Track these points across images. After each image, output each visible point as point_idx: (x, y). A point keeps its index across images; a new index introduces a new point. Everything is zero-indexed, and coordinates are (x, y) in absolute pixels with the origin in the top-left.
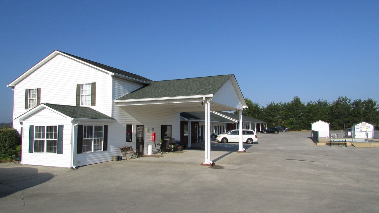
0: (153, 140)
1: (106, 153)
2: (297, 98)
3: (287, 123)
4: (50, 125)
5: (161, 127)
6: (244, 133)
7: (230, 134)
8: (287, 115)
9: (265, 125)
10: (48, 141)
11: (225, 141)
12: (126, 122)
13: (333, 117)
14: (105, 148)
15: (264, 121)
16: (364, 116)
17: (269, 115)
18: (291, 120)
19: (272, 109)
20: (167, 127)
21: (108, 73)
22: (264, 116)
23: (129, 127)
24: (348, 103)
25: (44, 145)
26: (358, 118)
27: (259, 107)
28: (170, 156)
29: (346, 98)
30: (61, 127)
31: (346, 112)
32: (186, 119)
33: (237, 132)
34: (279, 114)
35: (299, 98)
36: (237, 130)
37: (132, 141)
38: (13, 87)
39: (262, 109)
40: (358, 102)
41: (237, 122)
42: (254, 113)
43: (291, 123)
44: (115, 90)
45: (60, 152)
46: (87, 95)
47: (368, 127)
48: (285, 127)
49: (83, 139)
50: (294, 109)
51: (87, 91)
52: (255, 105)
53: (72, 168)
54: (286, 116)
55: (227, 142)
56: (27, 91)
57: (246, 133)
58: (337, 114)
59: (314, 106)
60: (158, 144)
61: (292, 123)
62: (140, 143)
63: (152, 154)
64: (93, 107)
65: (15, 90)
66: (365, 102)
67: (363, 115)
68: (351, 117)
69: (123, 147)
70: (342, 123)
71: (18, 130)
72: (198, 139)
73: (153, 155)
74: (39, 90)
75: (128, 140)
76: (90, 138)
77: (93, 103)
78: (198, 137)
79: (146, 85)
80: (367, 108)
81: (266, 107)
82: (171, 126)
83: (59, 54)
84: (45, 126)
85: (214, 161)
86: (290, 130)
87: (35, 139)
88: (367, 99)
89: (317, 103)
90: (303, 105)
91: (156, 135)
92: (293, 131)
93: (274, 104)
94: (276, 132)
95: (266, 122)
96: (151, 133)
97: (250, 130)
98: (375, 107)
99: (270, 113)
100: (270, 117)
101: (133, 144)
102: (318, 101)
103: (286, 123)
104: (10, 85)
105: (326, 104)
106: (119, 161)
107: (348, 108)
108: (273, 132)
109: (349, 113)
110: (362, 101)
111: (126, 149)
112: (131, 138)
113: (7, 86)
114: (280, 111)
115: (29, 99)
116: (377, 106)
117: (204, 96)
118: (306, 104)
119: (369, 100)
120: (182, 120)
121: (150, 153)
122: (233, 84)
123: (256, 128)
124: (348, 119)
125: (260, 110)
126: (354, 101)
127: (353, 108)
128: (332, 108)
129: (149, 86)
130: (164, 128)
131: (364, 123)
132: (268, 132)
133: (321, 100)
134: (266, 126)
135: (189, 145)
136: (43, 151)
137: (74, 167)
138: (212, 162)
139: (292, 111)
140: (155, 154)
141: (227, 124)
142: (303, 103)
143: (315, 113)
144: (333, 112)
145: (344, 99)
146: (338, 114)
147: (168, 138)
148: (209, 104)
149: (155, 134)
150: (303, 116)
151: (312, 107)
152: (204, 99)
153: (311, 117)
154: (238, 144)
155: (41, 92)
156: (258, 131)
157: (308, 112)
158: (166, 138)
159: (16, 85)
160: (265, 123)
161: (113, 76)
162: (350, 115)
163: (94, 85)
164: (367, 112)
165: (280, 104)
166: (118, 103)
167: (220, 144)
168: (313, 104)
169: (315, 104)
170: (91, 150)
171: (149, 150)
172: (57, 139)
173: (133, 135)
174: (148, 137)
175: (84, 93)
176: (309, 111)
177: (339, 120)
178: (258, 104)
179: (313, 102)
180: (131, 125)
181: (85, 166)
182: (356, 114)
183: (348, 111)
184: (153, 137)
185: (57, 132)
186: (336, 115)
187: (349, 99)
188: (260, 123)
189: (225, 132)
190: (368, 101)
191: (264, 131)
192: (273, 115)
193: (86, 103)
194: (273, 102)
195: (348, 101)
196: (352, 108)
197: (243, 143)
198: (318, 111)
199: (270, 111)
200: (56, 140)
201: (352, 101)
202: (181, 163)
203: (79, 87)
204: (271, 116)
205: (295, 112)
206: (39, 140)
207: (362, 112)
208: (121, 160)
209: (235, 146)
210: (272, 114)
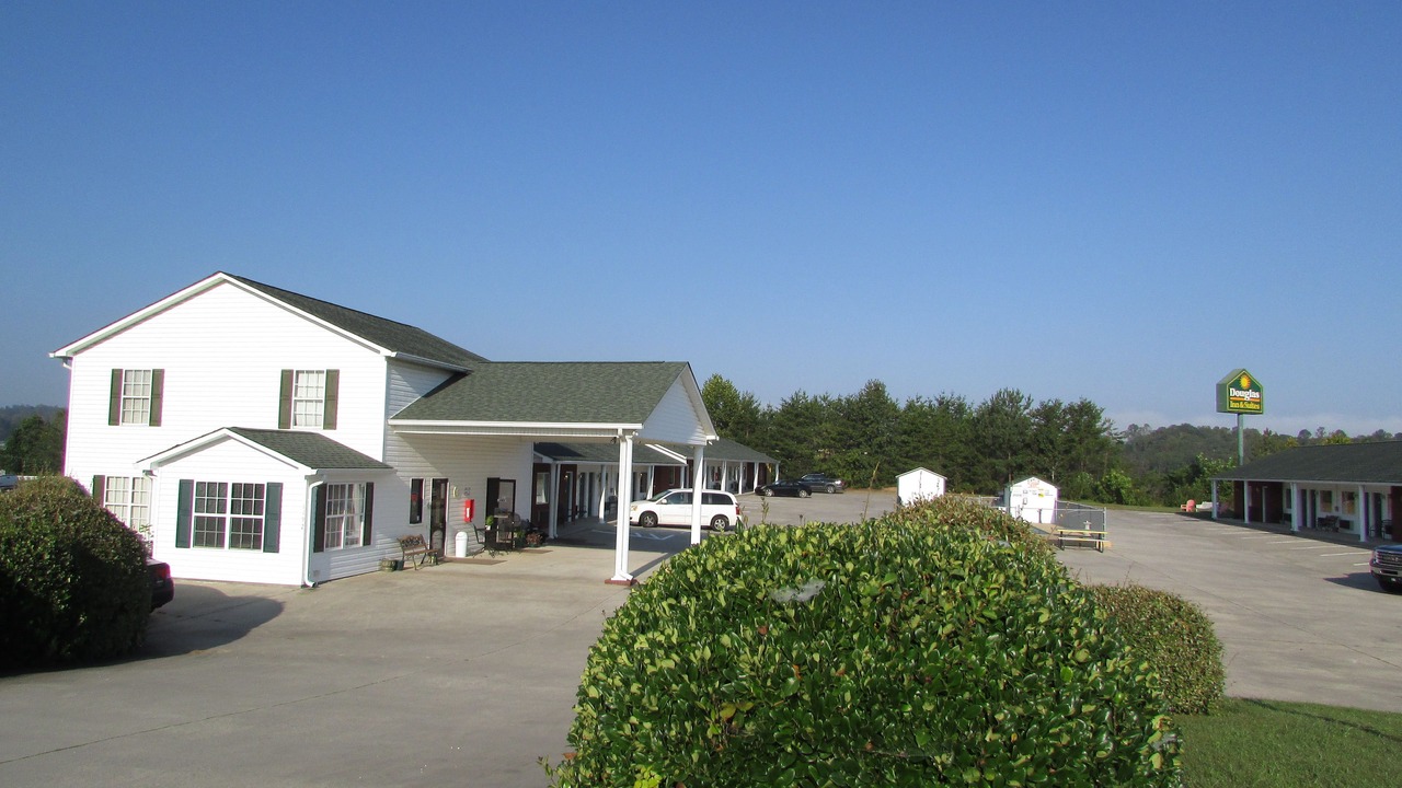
0: (466, 519)
1: (370, 552)
2: (875, 385)
3: (842, 464)
4: (243, 482)
5: (486, 482)
6: (705, 499)
7: (665, 501)
8: (845, 437)
9: (773, 466)
10: (234, 521)
11: (649, 521)
12: (411, 474)
13: (978, 450)
14: (367, 541)
15: (770, 454)
16: (1067, 452)
17: (786, 436)
18: (854, 454)
19: (797, 416)
20: (501, 483)
21: (378, 352)
22: (772, 436)
23: (418, 485)
24: (1025, 408)
25: (224, 530)
26: (1048, 457)
27: (756, 408)
28: (512, 561)
29: (1018, 394)
30: (276, 489)
31: (1016, 438)
32: (546, 460)
33: (686, 497)
34: (819, 434)
35: (884, 386)
36: (682, 490)
37: (420, 521)
38: (67, 359)
39: (764, 414)
40: (1050, 408)
41: (685, 462)
42: (740, 426)
43: (854, 463)
44: (392, 391)
45: (272, 546)
46: (311, 401)
47: (1043, 493)
48: (835, 477)
49: (327, 517)
50: (867, 419)
51: (310, 390)
52: (744, 399)
53: (304, 586)
54: (840, 440)
55: (656, 525)
56: (117, 376)
57: (710, 500)
58: (989, 442)
59: (925, 414)
60: (480, 530)
61: (856, 465)
62: (439, 525)
63: (467, 555)
64: (329, 434)
65: (73, 369)
66: (1071, 409)
67: (1062, 448)
68: (1030, 452)
69: (405, 538)
70: (1004, 470)
71: (82, 483)
72: (570, 513)
73: (471, 557)
74: (158, 376)
75: (413, 521)
76: (338, 515)
77: (330, 422)
78: (570, 507)
79: (457, 376)
80: (1075, 428)
81: (780, 407)
82: (514, 481)
83: (225, 281)
84: (226, 484)
85: (635, 574)
86: (849, 486)
87: (194, 514)
88: (1077, 401)
89: (937, 405)
90: (894, 407)
91: (475, 504)
92: (857, 489)
93: (804, 398)
94: (803, 494)
95: (777, 456)
96: (464, 499)
97: (722, 491)
98: (1098, 425)
99: (791, 428)
100: (791, 442)
101: (423, 530)
102: (938, 397)
103: (839, 464)
104: (62, 353)
105: (960, 408)
106: (397, 572)
107: (1022, 424)
108: (793, 493)
109: (1023, 441)
110: (1063, 407)
111: (412, 541)
112: (420, 514)
113: (52, 355)
114: (821, 423)
115: (123, 397)
116: (1104, 423)
117: (620, 427)
118: (902, 405)
119: (1082, 403)
120: (538, 461)
121: (460, 553)
122: (684, 385)
123: (744, 478)
124: (1019, 459)
125: (759, 416)
126: (1042, 404)
127: (1038, 424)
128: (975, 422)
129: (467, 378)
130: (493, 485)
131: (1034, 480)
132: (779, 492)
133: (948, 396)
134: (774, 471)
135: (552, 532)
136: (220, 544)
137: (310, 584)
138: (630, 578)
139: (859, 425)
140: (477, 557)
141: (658, 470)
142: (894, 400)
143: (925, 437)
144: (977, 437)
145: (1014, 398)
146: (994, 444)
147: (505, 513)
148: (630, 443)
149: (472, 502)
150: (890, 442)
151: (920, 416)
152: (620, 432)
153: (915, 448)
154: (688, 531)
155: (165, 379)
156: (748, 486)
157: (905, 433)
158: (499, 513)
159: (76, 353)
160: (773, 461)
161: (388, 359)
162: (1028, 446)
163: (332, 378)
164: (1073, 441)
165: (825, 399)
166: (395, 426)
167: (638, 531)
168: (922, 406)
169: (930, 406)
170: (338, 545)
171: (460, 544)
172: (263, 517)
173: (424, 506)
174: (456, 510)
175: (302, 394)
176: (912, 427)
177: (994, 460)
178: (755, 398)
179: (923, 400)
180: (421, 481)
181: (326, 582)
182: (1042, 446)
183: (1021, 434)
184: (468, 509)
185: (265, 500)
186: (987, 446)
187: (1026, 396)
188: (758, 458)
189: (650, 496)
190: (1079, 406)
191: (767, 488)
192: (798, 433)
193: (308, 420)
194: (801, 394)
195: (1023, 402)
196: (1033, 424)
197: (703, 528)
198: (937, 431)
199: (791, 420)
200: (261, 520)
201: (1035, 406)
202: (556, 579)
203: (288, 379)
204: (793, 438)
205: (869, 430)
206: (208, 517)
207: (1059, 441)
208: (402, 569)
209: (678, 536)
210: (798, 431)
